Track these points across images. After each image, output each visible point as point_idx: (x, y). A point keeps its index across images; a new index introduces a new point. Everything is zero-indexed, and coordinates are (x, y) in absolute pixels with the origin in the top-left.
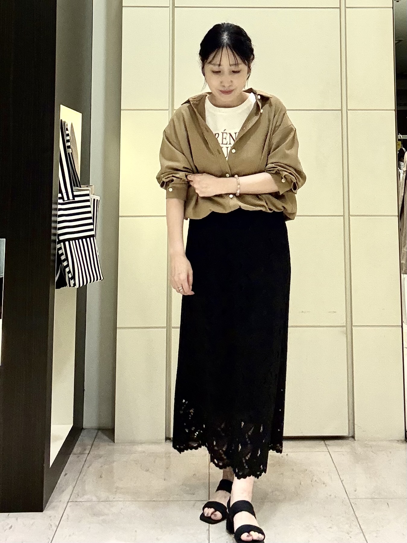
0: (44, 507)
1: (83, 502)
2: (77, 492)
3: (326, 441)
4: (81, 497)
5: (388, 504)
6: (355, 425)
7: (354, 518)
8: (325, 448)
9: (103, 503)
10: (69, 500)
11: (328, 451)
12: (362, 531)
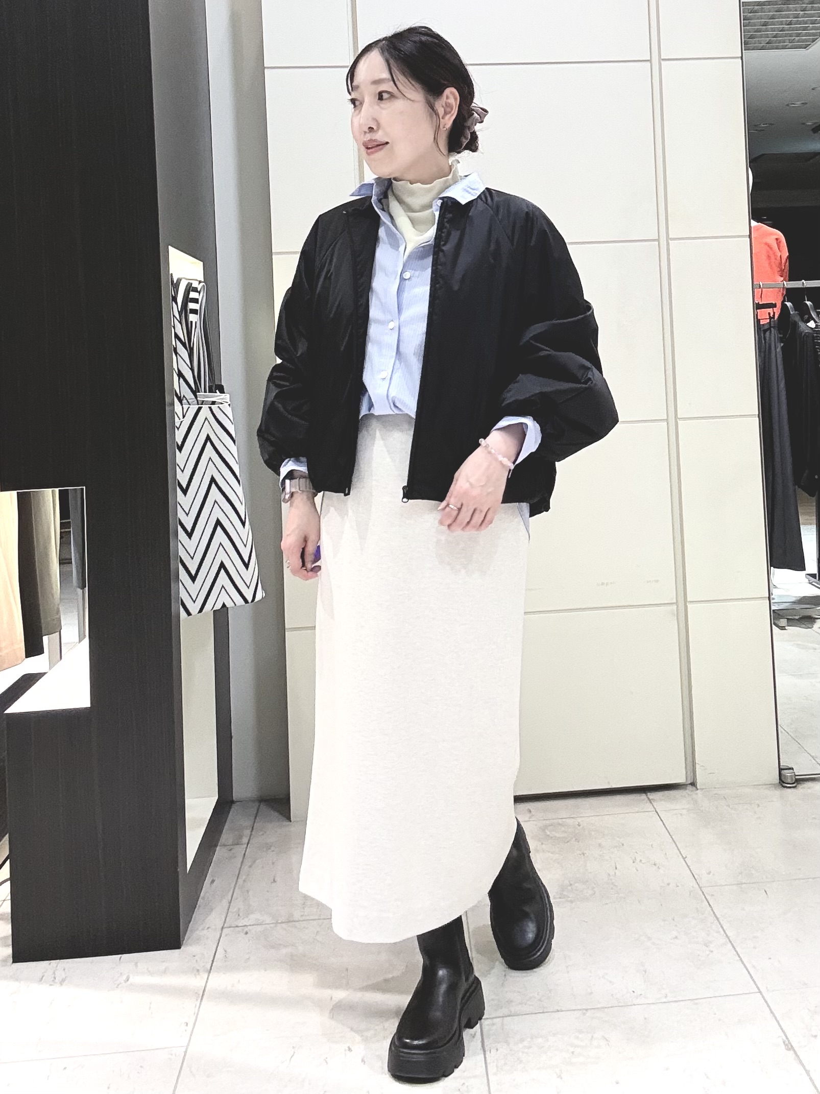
0: (181, 939)
1: (249, 927)
2: (235, 909)
3: (649, 794)
4: (243, 919)
5: (765, 891)
6: (697, 765)
7: (712, 918)
8: (649, 807)
9: (284, 925)
10: (224, 925)
11: (653, 809)
12: (729, 939)
